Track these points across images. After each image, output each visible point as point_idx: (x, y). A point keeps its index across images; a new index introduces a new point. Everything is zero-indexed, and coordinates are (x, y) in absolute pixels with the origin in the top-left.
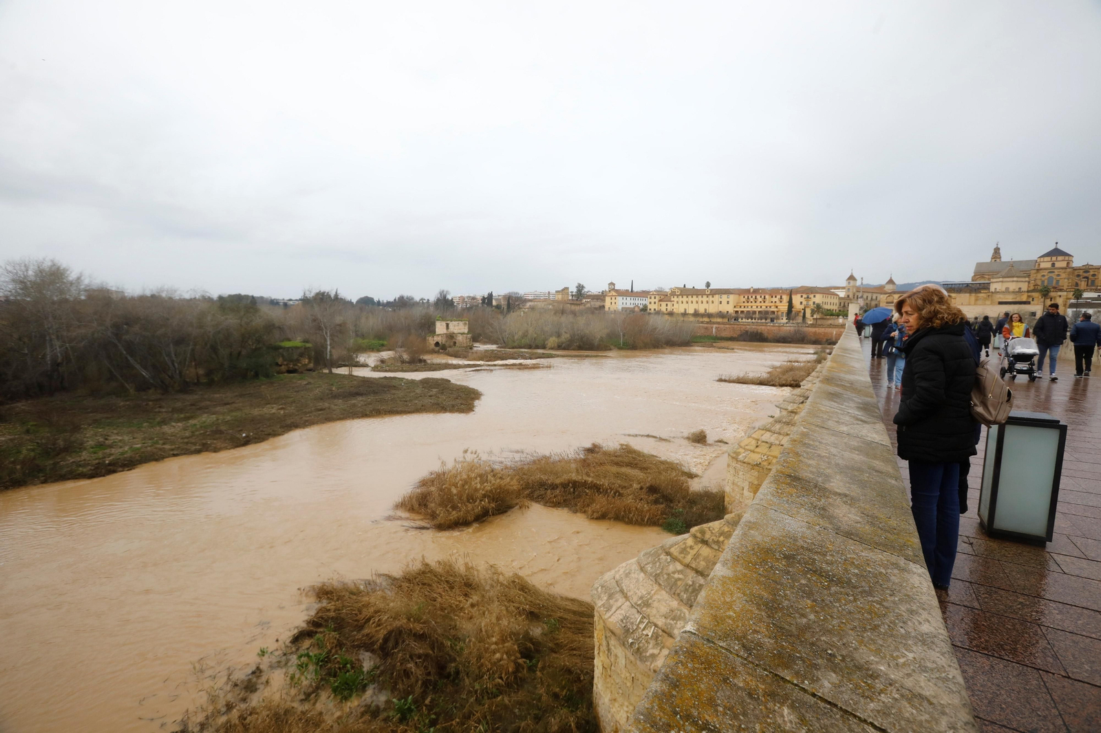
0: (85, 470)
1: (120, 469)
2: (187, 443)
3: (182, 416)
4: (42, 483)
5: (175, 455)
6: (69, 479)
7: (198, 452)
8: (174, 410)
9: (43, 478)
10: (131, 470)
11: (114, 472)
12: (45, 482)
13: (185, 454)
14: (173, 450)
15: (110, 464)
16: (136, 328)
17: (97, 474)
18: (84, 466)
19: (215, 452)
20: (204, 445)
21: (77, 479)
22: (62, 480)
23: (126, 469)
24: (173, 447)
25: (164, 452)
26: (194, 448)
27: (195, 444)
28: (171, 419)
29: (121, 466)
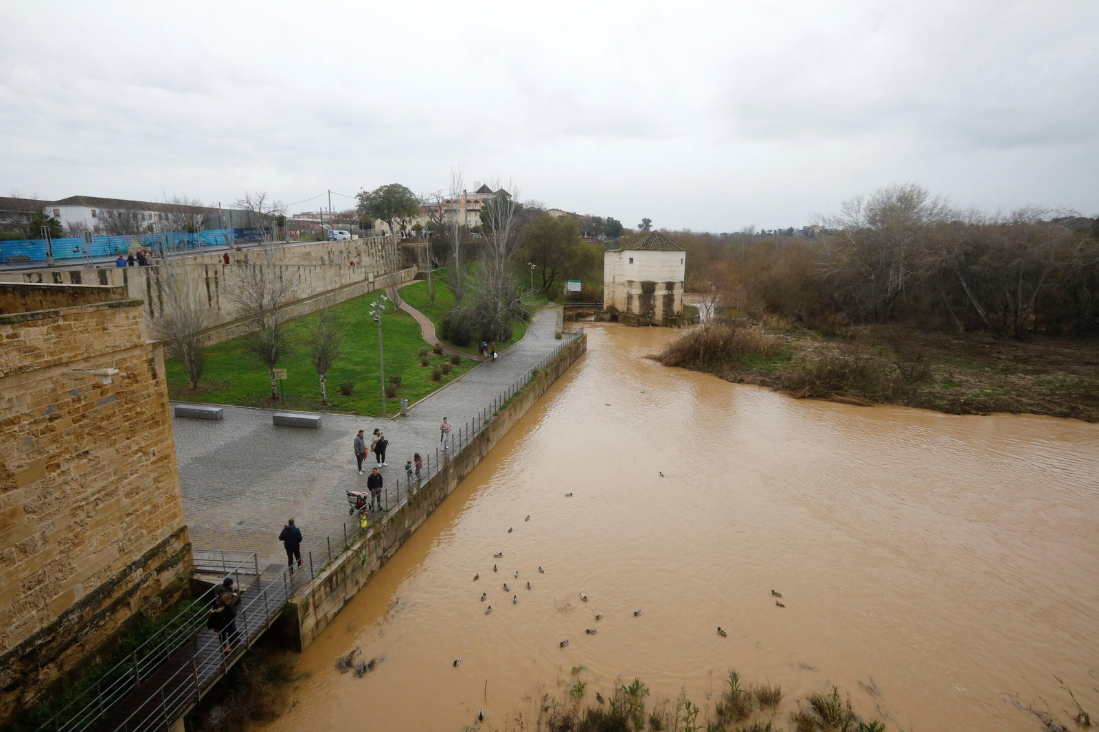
0: (942, 403)
1: (974, 411)
2: (1050, 401)
3: (1030, 367)
4: (905, 405)
5: (1033, 412)
6: (926, 408)
7: (1064, 416)
8: (1017, 359)
9: (906, 401)
10: (985, 415)
11: (969, 413)
12: (907, 405)
13: (1046, 414)
14: (1031, 405)
15: (965, 404)
16: (985, 258)
17: (953, 410)
18: (942, 399)
19: (1089, 421)
20: (1073, 409)
21: (934, 410)
22: (921, 407)
23: (981, 413)
24: (1032, 402)
25: (1020, 405)
26: (1058, 409)
27: (1061, 405)
28: (1016, 369)
29: (975, 409)
